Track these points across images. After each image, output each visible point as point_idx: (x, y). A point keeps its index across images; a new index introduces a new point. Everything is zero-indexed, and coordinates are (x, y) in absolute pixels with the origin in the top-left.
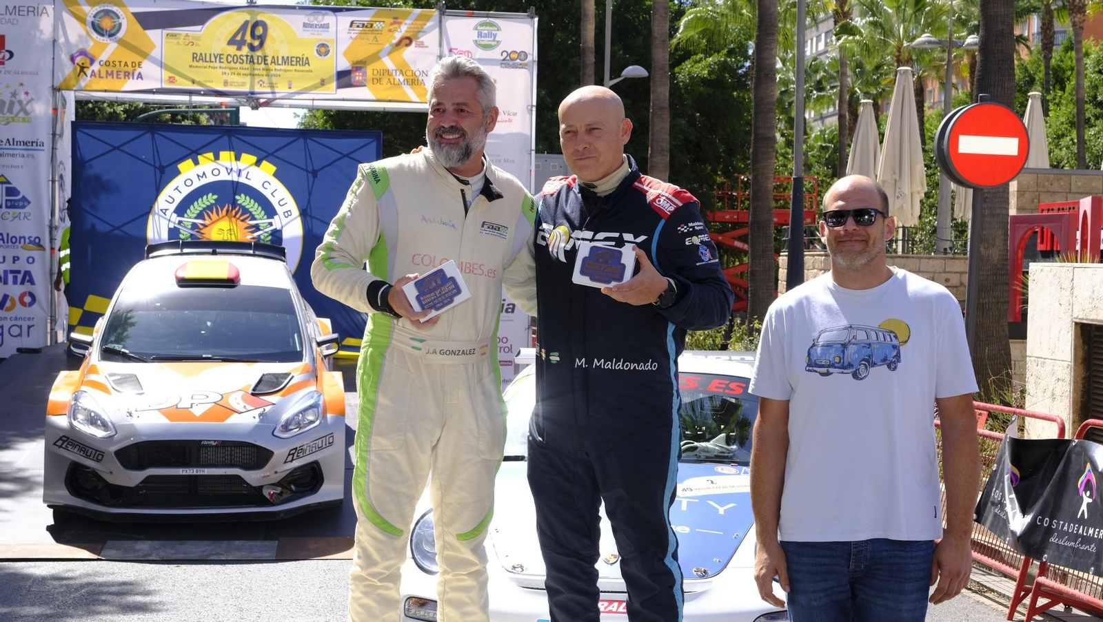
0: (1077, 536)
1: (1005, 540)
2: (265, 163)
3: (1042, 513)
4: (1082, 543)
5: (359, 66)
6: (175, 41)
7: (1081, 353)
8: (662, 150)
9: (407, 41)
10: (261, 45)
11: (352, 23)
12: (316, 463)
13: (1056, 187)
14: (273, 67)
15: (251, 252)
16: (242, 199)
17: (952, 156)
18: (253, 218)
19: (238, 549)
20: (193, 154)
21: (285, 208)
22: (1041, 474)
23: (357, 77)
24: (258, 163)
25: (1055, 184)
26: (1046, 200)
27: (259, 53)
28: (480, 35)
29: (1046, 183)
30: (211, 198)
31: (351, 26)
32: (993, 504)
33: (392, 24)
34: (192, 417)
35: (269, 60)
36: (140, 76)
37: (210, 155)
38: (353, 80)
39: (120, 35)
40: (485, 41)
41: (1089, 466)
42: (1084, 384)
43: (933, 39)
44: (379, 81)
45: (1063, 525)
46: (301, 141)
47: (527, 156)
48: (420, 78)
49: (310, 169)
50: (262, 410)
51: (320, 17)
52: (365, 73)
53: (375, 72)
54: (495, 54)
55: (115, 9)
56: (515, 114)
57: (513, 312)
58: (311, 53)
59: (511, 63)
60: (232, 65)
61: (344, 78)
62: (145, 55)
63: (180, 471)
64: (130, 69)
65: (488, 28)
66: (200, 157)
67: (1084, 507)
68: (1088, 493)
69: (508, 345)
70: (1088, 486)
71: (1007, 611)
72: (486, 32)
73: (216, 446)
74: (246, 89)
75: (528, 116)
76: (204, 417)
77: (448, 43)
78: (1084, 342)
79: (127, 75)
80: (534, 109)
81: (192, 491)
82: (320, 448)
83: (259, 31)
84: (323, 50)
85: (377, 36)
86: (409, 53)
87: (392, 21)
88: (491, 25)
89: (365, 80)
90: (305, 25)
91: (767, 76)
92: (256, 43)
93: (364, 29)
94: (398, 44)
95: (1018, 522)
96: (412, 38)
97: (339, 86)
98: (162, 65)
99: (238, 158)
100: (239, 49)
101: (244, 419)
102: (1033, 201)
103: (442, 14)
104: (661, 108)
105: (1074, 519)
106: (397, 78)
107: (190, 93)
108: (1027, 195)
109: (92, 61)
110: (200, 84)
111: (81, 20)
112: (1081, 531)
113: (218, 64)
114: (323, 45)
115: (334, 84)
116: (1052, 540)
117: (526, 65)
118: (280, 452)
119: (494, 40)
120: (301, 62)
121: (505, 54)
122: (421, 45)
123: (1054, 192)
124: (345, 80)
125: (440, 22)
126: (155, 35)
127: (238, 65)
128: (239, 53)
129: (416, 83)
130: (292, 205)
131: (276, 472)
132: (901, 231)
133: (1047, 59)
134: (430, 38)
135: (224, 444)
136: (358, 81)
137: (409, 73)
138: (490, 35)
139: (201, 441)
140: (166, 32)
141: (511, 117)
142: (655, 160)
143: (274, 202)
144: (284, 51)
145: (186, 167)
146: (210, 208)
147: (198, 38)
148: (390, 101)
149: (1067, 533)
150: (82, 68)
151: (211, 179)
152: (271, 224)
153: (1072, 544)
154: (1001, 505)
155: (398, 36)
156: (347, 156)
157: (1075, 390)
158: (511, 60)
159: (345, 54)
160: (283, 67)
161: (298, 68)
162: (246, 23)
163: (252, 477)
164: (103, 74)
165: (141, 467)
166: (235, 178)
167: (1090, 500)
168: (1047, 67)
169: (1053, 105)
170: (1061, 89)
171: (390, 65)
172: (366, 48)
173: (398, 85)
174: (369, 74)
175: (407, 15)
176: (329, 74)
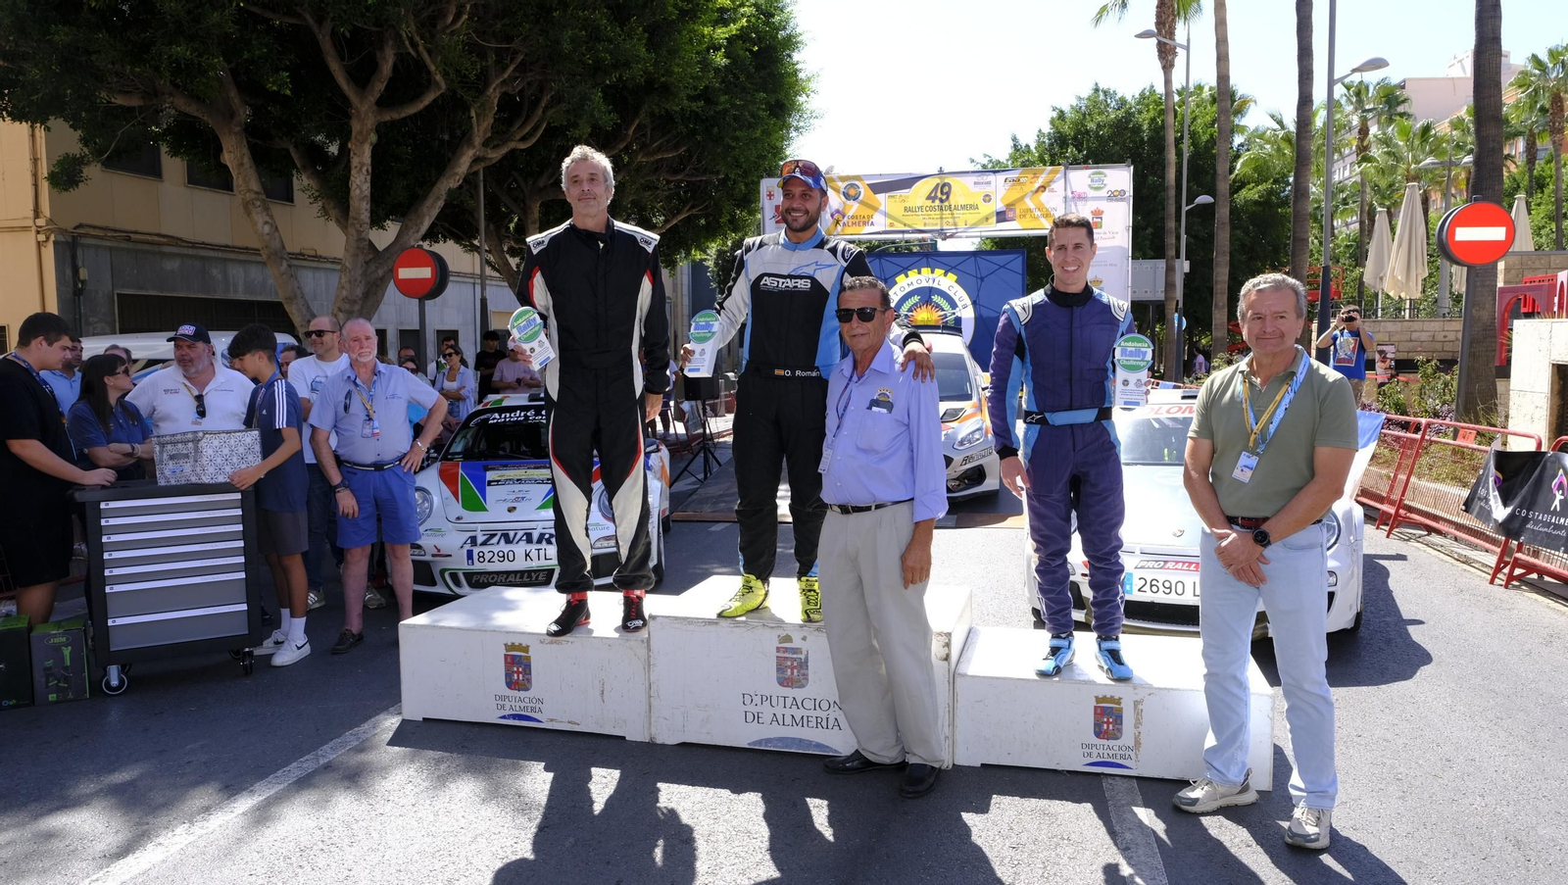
0: (1550, 524)
1: (1489, 526)
2: (950, 274)
3: (1521, 506)
4: (1554, 529)
5: (1010, 206)
6: (893, 200)
7: (1556, 387)
9: (1043, 188)
10: (948, 198)
11: (1006, 180)
12: (981, 465)
13: (1537, 264)
14: (955, 212)
15: (942, 331)
16: (936, 298)
17: (1450, 244)
18: (943, 310)
20: (905, 270)
21: (963, 303)
22: (1520, 478)
23: (1010, 215)
24: (945, 274)
25: (1537, 263)
26: (1529, 275)
27: (946, 204)
28: (1092, 181)
29: (1530, 262)
30: (916, 299)
31: (1006, 182)
32: (1479, 499)
33: (1032, 178)
35: (953, 207)
36: (872, 224)
37: (916, 270)
38: (1006, 217)
39: (861, 198)
40: (1096, 185)
41: (1561, 472)
42: (1559, 410)
43: (1436, 161)
44: (1024, 216)
45: (1538, 516)
46: (973, 258)
47: (1126, 261)
49: (979, 276)
51: (985, 177)
52: (1015, 213)
53: (1021, 211)
54: (1103, 193)
55: (856, 183)
56: (1117, 233)
58: (979, 201)
59: (1114, 198)
60: (929, 213)
61: (1001, 217)
62: (876, 209)
64: (866, 220)
65: (1098, 176)
66: (909, 272)
67: (1557, 502)
68: (1561, 492)
70: (1560, 486)
71: (1489, 577)
74: (938, 227)
75: (1126, 234)
77: (1071, 188)
78: (1560, 378)
79: (865, 223)
80: (1131, 229)
82: (984, 456)
83: (946, 189)
84: (987, 198)
85: (1023, 187)
86: (1044, 197)
87: (1032, 176)
88: (1100, 173)
89: (1015, 216)
90: (975, 183)
91: (1303, 195)
92: (944, 197)
93: (1014, 183)
94: (1037, 191)
95: (1500, 512)
96: (1046, 186)
97: (998, 222)
98: (886, 214)
99: (932, 272)
100: (933, 202)
102: (1518, 276)
103: (1066, 168)
105: (1547, 511)
106: (1036, 213)
107: (903, 232)
108: (1513, 272)
109: (844, 216)
110: (909, 226)
111: (836, 190)
112: (1553, 520)
113: (920, 213)
114: (987, 195)
115: (995, 219)
116: (1528, 526)
117: (1125, 198)
118: (959, 458)
119: (1102, 184)
120: (973, 208)
121: (1110, 193)
122: (1052, 191)
123: (1536, 269)
124: (1002, 217)
125: (1066, 174)
126: (881, 197)
127: (933, 213)
128: (933, 205)
130: (968, 301)
132: (1408, 302)
133: (1531, 170)
134: (1058, 185)
136: (1010, 217)
137: (1044, 210)
138: (1100, 180)
140: (888, 194)
141: (1115, 235)
143: (956, 299)
144: (962, 201)
145: (901, 279)
146: (916, 304)
147: (907, 197)
148: (1030, 229)
149: (1542, 521)
150: (838, 222)
151: (916, 286)
152: (954, 313)
153: (1546, 529)
154: (1487, 500)
155: (1037, 185)
156: (1003, 267)
157: (1551, 415)
158: (1115, 196)
159: (1002, 200)
160: (962, 212)
161: (971, 211)
162: (938, 184)
164: (850, 224)
166: (930, 284)
167: (1562, 497)
168: (1531, 176)
169: (1535, 205)
170: (1542, 192)
171: (1031, 205)
172: (1015, 195)
173: (1037, 218)
174: (1018, 212)
175: (1042, 171)
176: (991, 214)
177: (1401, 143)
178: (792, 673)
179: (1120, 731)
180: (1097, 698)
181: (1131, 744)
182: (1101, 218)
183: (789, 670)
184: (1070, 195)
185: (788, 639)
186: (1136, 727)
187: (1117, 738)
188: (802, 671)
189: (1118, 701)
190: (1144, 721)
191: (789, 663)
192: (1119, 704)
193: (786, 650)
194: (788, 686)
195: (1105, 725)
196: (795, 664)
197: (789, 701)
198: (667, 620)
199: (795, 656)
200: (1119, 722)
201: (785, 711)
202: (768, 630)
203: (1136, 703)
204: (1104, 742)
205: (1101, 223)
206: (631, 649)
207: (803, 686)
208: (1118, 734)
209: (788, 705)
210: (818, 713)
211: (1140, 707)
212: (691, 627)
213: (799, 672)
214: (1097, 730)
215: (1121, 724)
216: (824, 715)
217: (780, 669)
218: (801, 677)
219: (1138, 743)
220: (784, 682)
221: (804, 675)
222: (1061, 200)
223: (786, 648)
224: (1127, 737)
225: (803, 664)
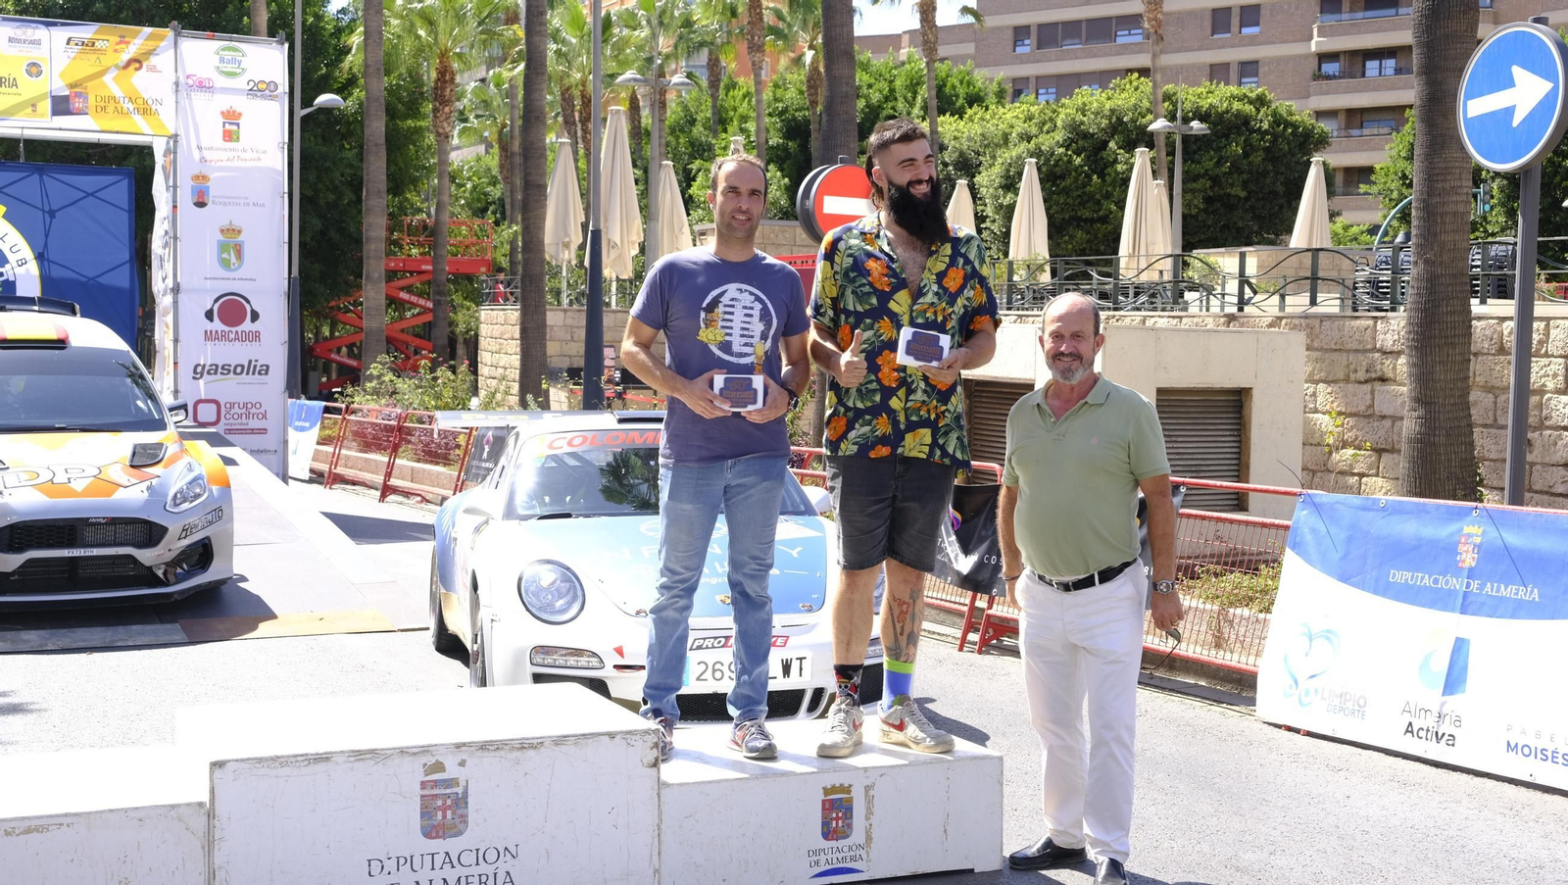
1: (946, 580)
3: (987, 553)
5: (77, 89)
8: (379, 192)
9: (136, 62)
11: (69, 40)
12: (208, 538)
13: (781, 240)
15: (36, 308)
17: (817, 217)
19: (140, 634)
21: (19, 256)
22: (983, 517)
23: (77, 104)
25: (781, 236)
28: (222, 60)
29: (772, 235)
31: (68, 43)
33: (117, 44)
34: (73, 493)
38: (71, 107)
40: (229, 68)
43: (639, 76)
44: (104, 109)
47: (280, 199)
48: (154, 107)
49: (47, 208)
50: (148, 483)
51: (30, 31)
52: (86, 99)
53: (99, 99)
54: (241, 83)
56: (265, 152)
57: (266, 373)
58: (20, 73)
59: (259, 94)
61: (61, 106)
63: (66, 553)
65: (232, 53)
69: (262, 410)
71: (958, 642)
72: (230, 58)
73: (106, 524)
75: (280, 155)
76: (86, 492)
77: (184, 71)
80: (286, 146)
81: (71, 574)
82: (211, 523)
84: (34, 71)
85: (101, 56)
86: (140, 79)
87: (118, 39)
88: (235, 50)
89: (86, 107)
91: (537, 118)
93: (84, 47)
94: (126, 66)
96: (141, 59)
97: (54, 114)
101: (131, 495)
103: (177, 35)
104: (376, 145)
106: (125, 106)
114: (34, 64)
115: (49, 109)
117: (277, 96)
118: (174, 528)
119: (238, 67)
120: (7, 84)
121: (252, 84)
123: (779, 245)
125: (176, 43)
129: (148, 112)
131: (170, 550)
133: (714, 97)
134: (164, 59)
135: (114, 522)
136: (78, 108)
137: (140, 101)
138: (233, 61)
139: (89, 518)
141: (261, 156)
142: (371, 203)
148: (117, 132)
152: (2, 274)
155: (125, 57)
156: (92, 194)
158: (260, 90)
159: (62, 75)
161: (4, 90)
163: (146, 556)
165: (20, 550)
169: (720, 148)
170: (725, 131)
171: (116, 91)
172: (87, 67)
173: (126, 114)
174: (92, 101)
175: (135, 35)
176: (41, 97)
177: (574, 41)
178: (444, 817)
179: (850, 826)
180: (825, 789)
181: (862, 840)
182: (238, 125)
183: (440, 814)
184: (182, 79)
185: (439, 767)
186: (867, 819)
187: (846, 837)
188: (459, 812)
189: (847, 790)
190: (875, 810)
191: (440, 803)
192: (849, 792)
193: (436, 784)
194: (438, 837)
195: (834, 822)
196: (449, 802)
197: (439, 860)
198: (243, 765)
199: (448, 791)
200: (849, 815)
201: (433, 875)
202: (408, 759)
203: (868, 788)
204: (833, 843)
205: (238, 132)
206: (180, 819)
207: (460, 833)
208: (848, 832)
209: (437, 865)
210: (483, 868)
211: (871, 793)
212: (286, 771)
213: (454, 813)
214: (825, 830)
215: (851, 818)
216: (489, 870)
217: (426, 813)
218: (457, 820)
219: (869, 838)
220: (431, 832)
221: (462, 816)
222: (171, 87)
223: (435, 781)
224: (857, 836)
225: (461, 801)
